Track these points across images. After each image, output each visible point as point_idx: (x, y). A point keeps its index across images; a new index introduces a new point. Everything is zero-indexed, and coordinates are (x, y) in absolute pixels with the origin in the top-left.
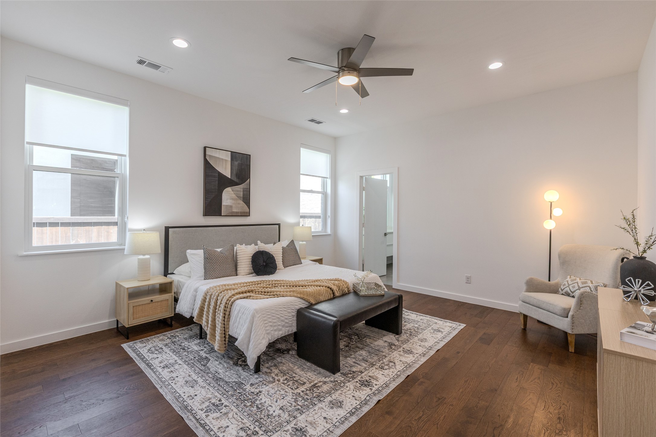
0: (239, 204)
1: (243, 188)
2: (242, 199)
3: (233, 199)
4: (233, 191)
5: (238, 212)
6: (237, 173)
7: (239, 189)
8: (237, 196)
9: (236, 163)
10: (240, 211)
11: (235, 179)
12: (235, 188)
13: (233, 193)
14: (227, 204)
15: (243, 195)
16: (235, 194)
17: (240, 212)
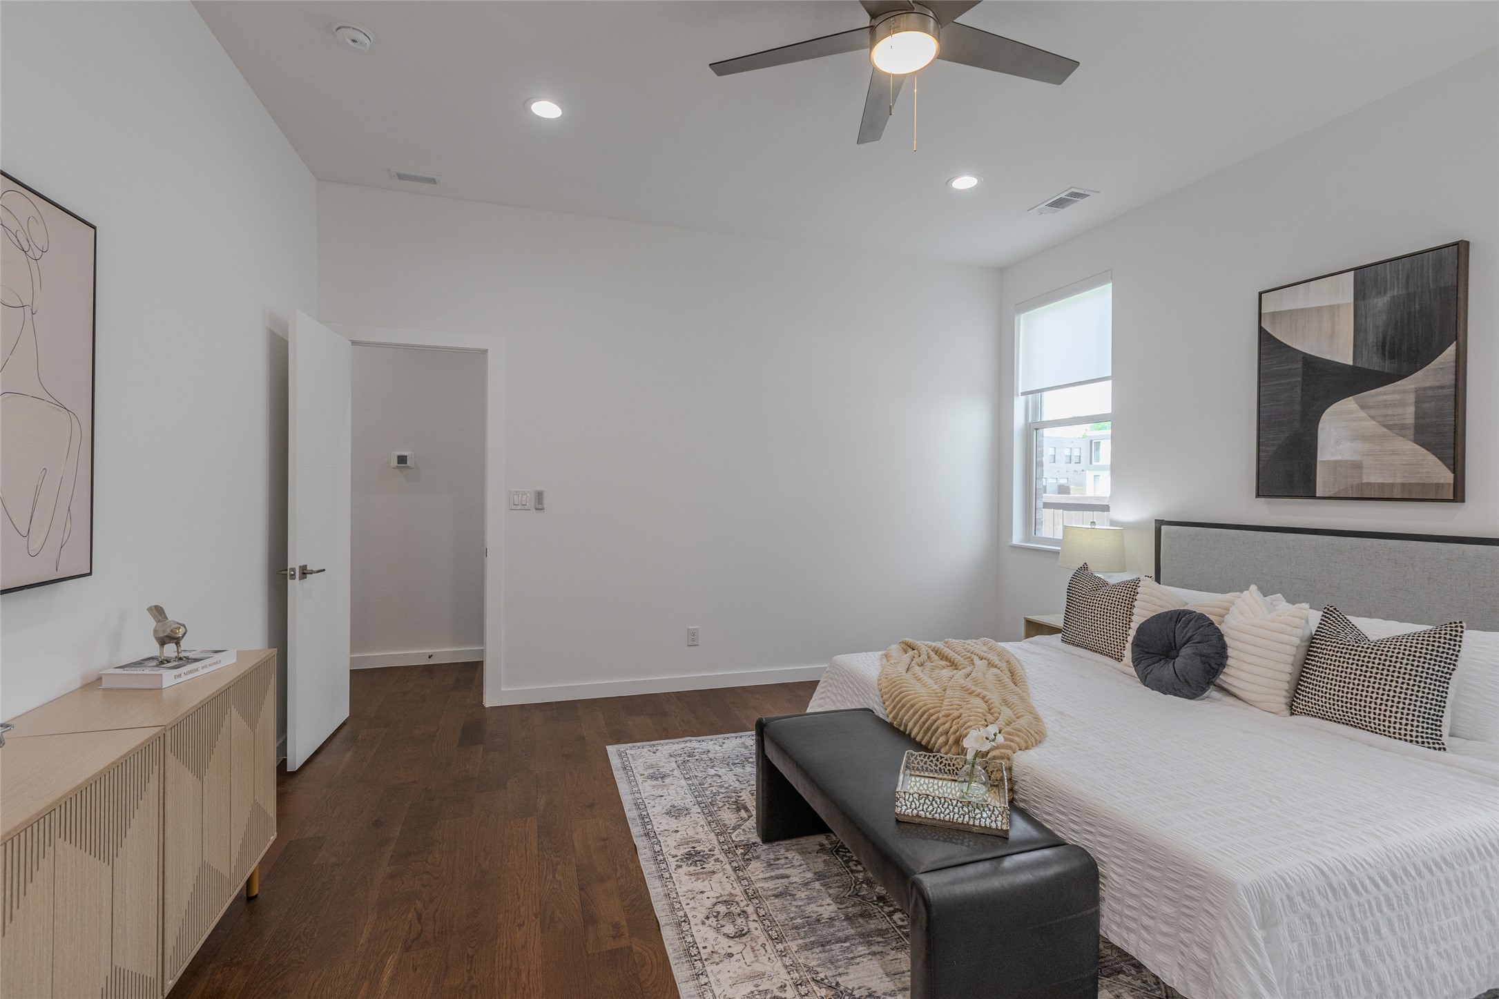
0: (1394, 453)
1: (1417, 390)
2: (1411, 432)
3: (1364, 438)
4: (1363, 407)
5: (1392, 485)
6: (1384, 339)
7: (1397, 397)
8: (1385, 426)
9: (1380, 303)
10: (1399, 481)
11: (1374, 363)
12: (1376, 395)
13: (1363, 414)
14: (1339, 458)
15: (1416, 418)
16: (1373, 418)
17: (1403, 485)
